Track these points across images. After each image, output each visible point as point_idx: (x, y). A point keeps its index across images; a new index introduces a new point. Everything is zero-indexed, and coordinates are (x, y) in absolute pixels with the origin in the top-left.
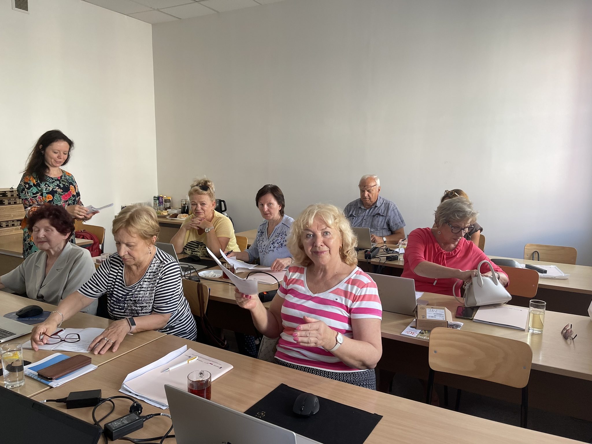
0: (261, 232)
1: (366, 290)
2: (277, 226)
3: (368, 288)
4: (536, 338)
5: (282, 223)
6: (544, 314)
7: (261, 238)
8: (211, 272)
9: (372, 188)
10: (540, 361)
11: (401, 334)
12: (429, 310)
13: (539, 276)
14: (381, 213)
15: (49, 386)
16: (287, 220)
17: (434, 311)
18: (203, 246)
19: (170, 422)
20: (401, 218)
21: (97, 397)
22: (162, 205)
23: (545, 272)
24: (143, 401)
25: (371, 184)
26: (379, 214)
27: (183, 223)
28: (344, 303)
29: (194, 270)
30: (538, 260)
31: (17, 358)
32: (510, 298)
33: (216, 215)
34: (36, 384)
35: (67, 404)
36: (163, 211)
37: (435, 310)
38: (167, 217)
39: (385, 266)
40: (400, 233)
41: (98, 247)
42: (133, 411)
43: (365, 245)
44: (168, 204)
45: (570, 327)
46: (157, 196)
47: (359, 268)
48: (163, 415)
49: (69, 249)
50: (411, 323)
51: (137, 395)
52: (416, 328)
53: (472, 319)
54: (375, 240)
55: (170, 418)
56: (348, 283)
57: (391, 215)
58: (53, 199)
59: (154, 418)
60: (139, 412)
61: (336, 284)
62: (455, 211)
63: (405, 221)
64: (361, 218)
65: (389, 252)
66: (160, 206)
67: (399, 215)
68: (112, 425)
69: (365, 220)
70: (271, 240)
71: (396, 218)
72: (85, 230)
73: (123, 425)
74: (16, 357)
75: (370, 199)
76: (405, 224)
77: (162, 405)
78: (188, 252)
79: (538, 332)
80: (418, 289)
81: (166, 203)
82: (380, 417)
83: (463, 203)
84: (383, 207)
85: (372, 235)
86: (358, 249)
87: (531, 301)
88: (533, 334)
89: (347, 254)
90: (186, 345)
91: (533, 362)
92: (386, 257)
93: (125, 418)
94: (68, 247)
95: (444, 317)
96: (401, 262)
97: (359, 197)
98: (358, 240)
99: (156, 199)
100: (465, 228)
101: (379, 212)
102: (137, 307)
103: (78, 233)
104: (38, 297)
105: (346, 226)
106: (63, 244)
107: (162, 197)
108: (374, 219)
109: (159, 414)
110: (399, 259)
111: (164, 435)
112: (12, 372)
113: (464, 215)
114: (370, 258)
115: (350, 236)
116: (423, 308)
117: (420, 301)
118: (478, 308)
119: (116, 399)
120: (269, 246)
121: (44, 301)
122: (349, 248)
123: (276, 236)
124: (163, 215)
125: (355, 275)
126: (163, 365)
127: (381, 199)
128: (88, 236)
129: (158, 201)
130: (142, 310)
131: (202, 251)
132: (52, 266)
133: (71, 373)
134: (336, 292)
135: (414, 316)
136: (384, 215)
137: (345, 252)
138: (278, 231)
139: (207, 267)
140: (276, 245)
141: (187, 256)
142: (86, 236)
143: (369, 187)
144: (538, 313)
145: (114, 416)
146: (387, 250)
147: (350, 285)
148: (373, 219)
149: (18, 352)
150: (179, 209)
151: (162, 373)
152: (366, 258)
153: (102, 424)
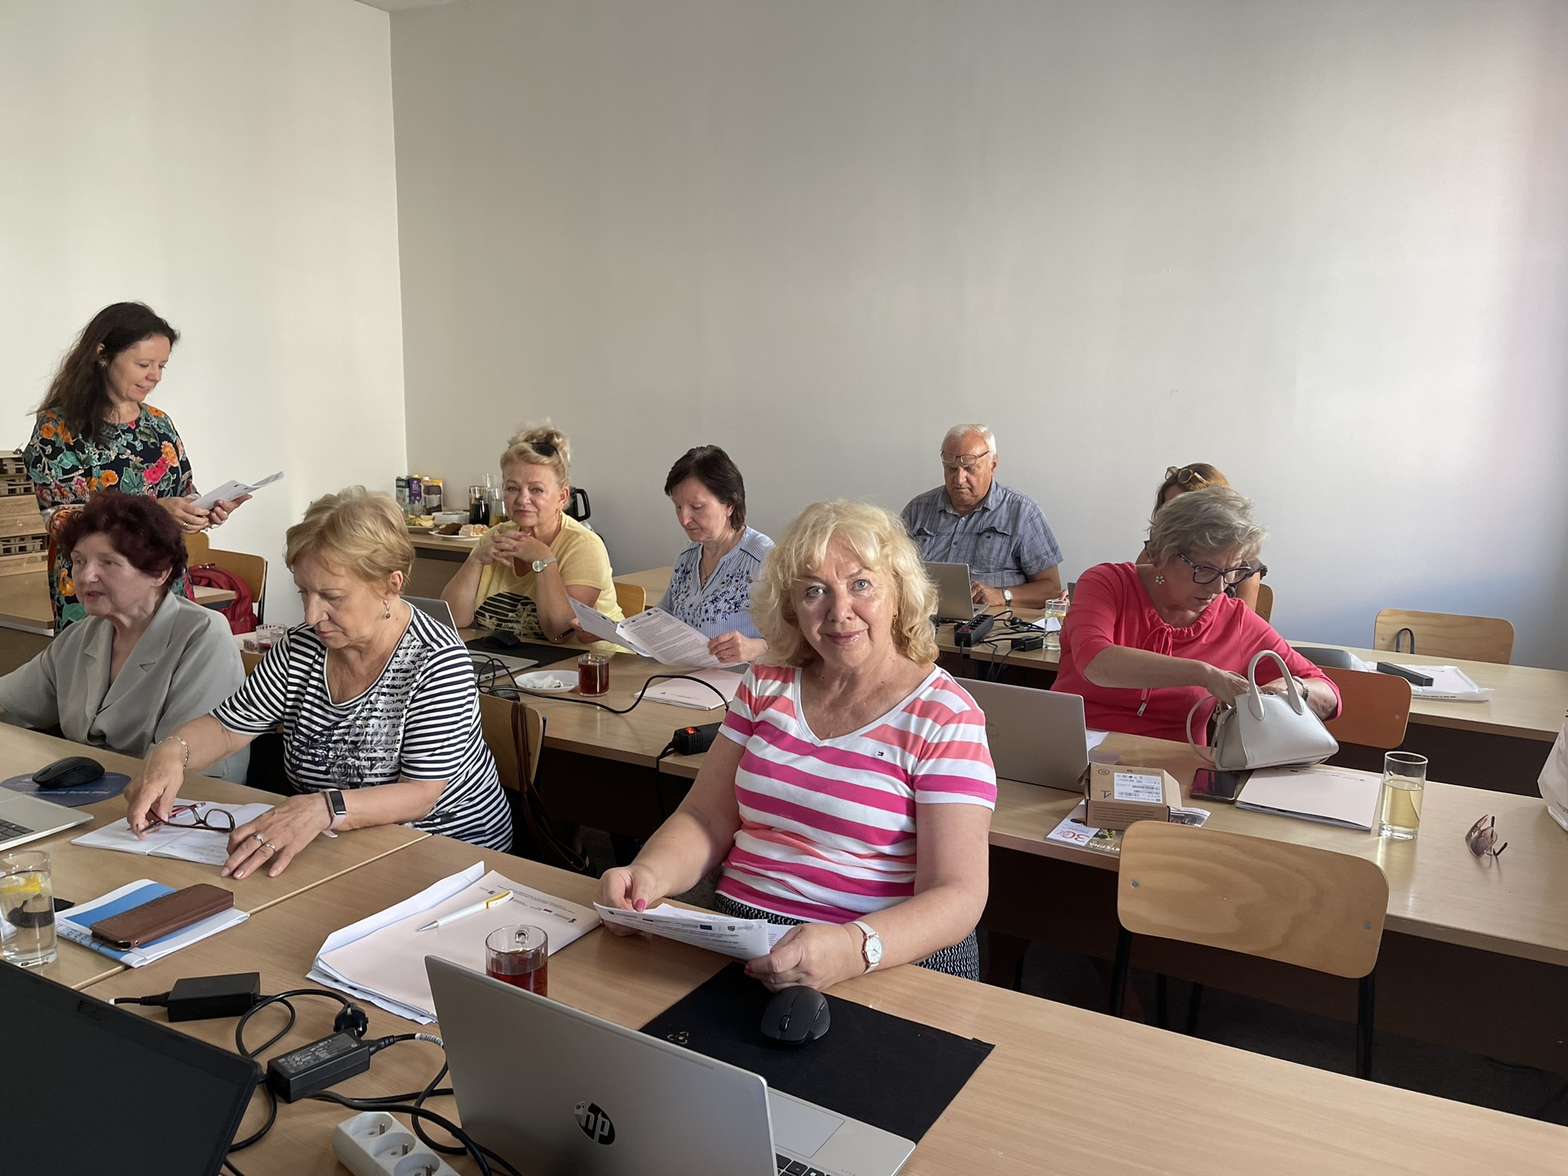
0: (684, 571)
1: (956, 729)
2: (726, 556)
3: (962, 725)
4: (1399, 852)
5: (741, 549)
6: (1423, 789)
7: (682, 586)
8: (546, 676)
9: (979, 460)
10: (1409, 908)
11: (1045, 839)
12: (1122, 778)
13: (1413, 693)
14: (999, 527)
15: (121, 963)
16: (754, 541)
17: (1135, 780)
18: (529, 606)
19: (440, 1057)
20: (1050, 541)
21: (248, 991)
22: (419, 501)
23: (1429, 682)
24: (369, 1002)
25: (974, 450)
26: (992, 530)
27: (475, 548)
28: (898, 763)
29: (504, 672)
30: (1412, 652)
31: (36, 890)
32: (1335, 747)
33: (565, 525)
34: (86, 960)
35: (168, 1009)
36: (422, 516)
37: (1135, 778)
38: (433, 533)
39: (1009, 665)
40: (1047, 579)
41: (249, 610)
42: (343, 1027)
43: (956, 609)
44: (435, 500)
45: (1488, 823)
46: (404, 478)
47: (942, 672)
48: (421, 1038)
49: (172, 611)
50: (1073, 809)
51: (355, 989)
52: (1085, 824)
53: (1233, 802)
54: (981, 598)
55: (440, 1045)
56: (911, 712)
57: (1024, 534)
58: (119, 481)
59: (398, 1045)
60: (358, 1032)
61: (882, 713)
62: (1206, 525)
63: (1061, 549)
64: (944, 540)
65: (1018, 627)
66: (414, 503)
67: (1046, 532)
68: (287, 1061)
69: (955, 543)
70: (710, 591)
71: (1037, 540)
72: (214, 565)
73: (317, 1061)
74: (34, 886)
75: (971, 489)
76: (1061, 557)
77: (419, 1014)
78: (489, 622)
79: (1405, 836)
80: (1094, 724)
81: (429, 494)
82: (989, 1048)
83: (1228, 504)
84: (1004, 511)
85: (973, 584)
86: (939, 621)
87: (1388, 755)
88: (1391, 841)
89: (909, 635)
90: (482, 862)
91: (1389, 911)
92: (1010, 641)
93: (321, 1044)
94: (170, 607)
95: (1161, 795)
96: (1051, 651)
97: (940, 481)
98: (939, 595)
99: (403, 484)
100: (1227, 571)
101: (994, 525)
102: (358, 759)
103: (195, 571)
104: (89, 736)
105: (908, 559)
106: (153, 599)
107: (419, 480)
108: (980, 542)
109: (412, 1037)
110: (1044, 646)
111: (423, 1090)
112: (22, 926)
113: (1227, 537)
114: (968, 644)
115: (920, 588)
116: (1106, 773)
117: (1100, 755)
118: (1249, 773)
119: (298, 999)
120: (704, 608)
121: (105, 746)
122: (917, 620)
123: (723, 583)
124: (420, 527)
125: (931, 689)
126: (421, 912)
127: (999, 490)
128: (222, 580)
129: (408, 489)
130: (371, 768)
131: (527, 620)
132: (127, 657)
133: (180, 931)
134: (879, 735)
135: (1082, 794)
136: (1006, 532)
137: (905, 630)
138: (729, 569)
139: (537, 662)
140: (721, 605)
141: (485, 634)
142: (216, 580)
143: (971, 459)
144: (1406, 786)
145: (291, 1041)
146: (1013, 621)
147: (914, 717)
148: (977, 541)
149: (39, 875)
150: (464, 511)
151: (418, 933)
152: (957, 643)
153: (263, 1060)
